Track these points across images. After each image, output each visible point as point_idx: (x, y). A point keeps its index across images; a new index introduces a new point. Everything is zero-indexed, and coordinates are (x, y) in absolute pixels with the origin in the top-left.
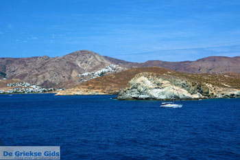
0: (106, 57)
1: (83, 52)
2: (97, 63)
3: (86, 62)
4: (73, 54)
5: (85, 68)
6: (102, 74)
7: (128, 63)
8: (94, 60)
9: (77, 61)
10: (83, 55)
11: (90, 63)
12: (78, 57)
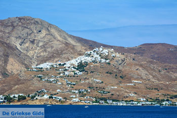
3: (33, 42)
5: (31, 53)
8: (49, 37)
9: (13, 39)
10: (25, 27)
11: (41, 44)
12: (15, 31)
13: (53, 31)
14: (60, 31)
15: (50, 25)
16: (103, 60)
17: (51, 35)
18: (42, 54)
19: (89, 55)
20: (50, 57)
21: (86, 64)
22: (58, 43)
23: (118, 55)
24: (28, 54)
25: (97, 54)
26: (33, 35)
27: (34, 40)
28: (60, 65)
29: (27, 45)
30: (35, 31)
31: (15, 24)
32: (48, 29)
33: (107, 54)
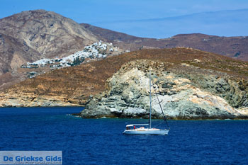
0: (87, 27)
1: (37, 15)
2: (67, 39)
3: (43, 37)
4: (13, 18)
5: (40, 49)
6: (77, 61)
8: (61, 31)
9: (23, 34)
10: (37, 21)
11: (52, 39)
12: (26, 25)
13: (66, 24)
14: (73, 24)
15: (64, 18)
16: (100, 55)
17: (64, 29)
18: (51, 49)
19: (88, 50)
20: (59, 53)
21: (83, 59)
22: (69, 37)
23: (116, 49)
24: (38, 50)
25: (96, 48)
26: (44, 30)
27: (45, 34)
28: (57, 61)
29: (37, 40)
30: (47, 26)
31: (27, 18)
32: (61, 22)
33: (105, 48)
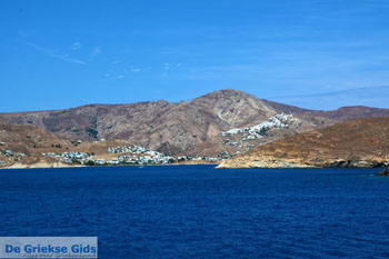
1: (226, 93)
3: (232, 111)
4: (208, 96)
7: (304, 111)
9: (216, 109)
10: (227, 98)
11: (239, 112)
12: (218, 102)
13: (250, 100)
14: (256, 100)
15: (248, 95)
16: (283, 125)
17: (248, 104)
18: (239, 121)
19: (271, 121)
21: (268, 128)
22: (253, 110)
23: (296, 120)
24: (228, 121)
25: (279, 119)
26: (232, 105)
27: (233, 109)
28: (246, 130)
29: (227, 113)
30: (235, 102)
31: (219, 96)
32: (246, 99)
33: (287, 119)
